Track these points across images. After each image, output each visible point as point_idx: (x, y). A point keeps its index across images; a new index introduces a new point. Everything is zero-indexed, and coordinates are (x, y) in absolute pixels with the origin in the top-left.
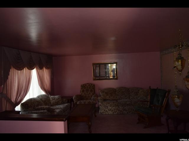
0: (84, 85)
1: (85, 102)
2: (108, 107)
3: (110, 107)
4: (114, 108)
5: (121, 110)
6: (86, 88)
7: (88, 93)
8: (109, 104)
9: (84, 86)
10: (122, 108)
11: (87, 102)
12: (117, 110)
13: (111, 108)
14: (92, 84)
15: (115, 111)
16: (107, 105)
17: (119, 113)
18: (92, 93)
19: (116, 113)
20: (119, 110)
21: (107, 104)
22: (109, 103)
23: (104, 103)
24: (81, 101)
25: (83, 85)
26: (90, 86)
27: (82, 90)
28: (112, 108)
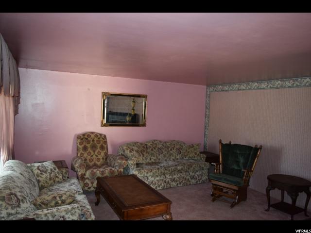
0: (86, 137)
1: (103, 171)
2: (148, 179)
3: (152, 177)
4: (158, 178)
5: (168, 182)
6: (91, 142)
7: (96, 153)
8: (152, 173)
9: (86, 139)
10: (171, 177)
11: (107, 171)
12: (162, 181)
13: (153, 179)
14: (101, 135)
15: (159, 184)
16: (148, 175)
17: (165, 187)
18: (104, 151)
19: (160, 188)
20: (165, 182)
21: (147, 173)
22: (151, 171)
23: (142, 171)
24: (95, 170)
25: (84, 135)
26: (99, 138)
27: (83, 145)
28: (155, 179)
